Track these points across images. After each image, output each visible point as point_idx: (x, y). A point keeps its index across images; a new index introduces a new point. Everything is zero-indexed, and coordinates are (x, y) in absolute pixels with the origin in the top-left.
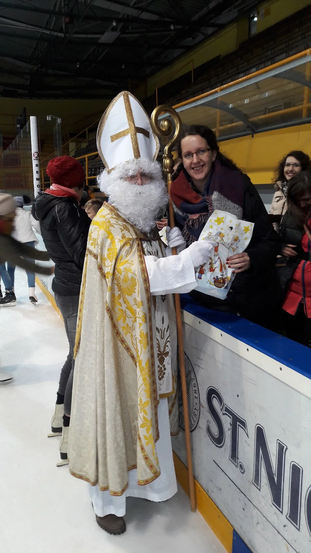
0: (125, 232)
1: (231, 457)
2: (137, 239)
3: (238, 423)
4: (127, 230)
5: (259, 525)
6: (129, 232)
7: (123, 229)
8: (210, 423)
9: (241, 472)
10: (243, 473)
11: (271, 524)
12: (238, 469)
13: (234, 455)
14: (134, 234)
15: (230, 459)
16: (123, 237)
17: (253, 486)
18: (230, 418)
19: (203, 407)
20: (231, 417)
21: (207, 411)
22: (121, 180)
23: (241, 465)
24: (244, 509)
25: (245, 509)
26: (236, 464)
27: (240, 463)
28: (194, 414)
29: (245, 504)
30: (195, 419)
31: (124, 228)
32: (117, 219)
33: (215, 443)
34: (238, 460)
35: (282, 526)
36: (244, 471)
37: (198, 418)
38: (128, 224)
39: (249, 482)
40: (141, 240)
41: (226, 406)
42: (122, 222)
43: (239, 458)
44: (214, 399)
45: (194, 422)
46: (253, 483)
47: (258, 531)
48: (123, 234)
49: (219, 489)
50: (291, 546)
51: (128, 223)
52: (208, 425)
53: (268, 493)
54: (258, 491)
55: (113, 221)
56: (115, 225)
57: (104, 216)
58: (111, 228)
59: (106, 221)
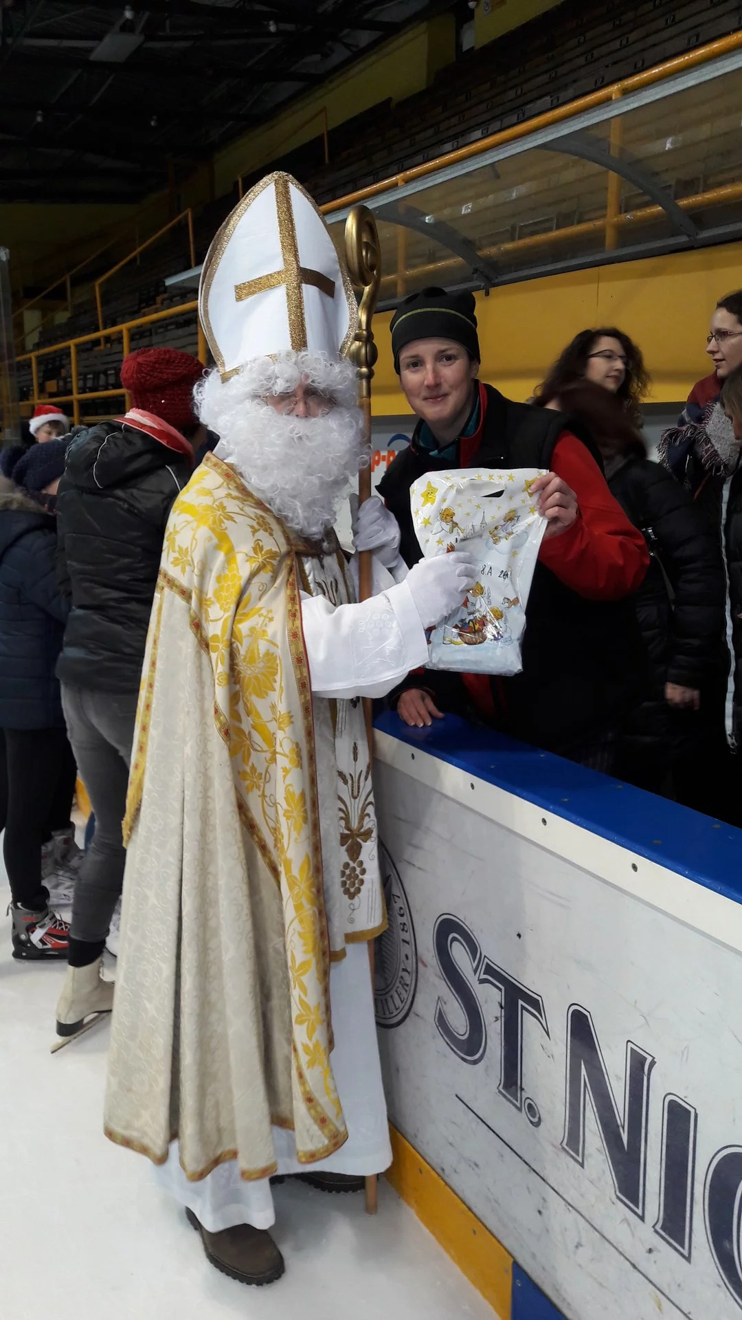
0: (262, 534)
1: (505, 1087)
2: (288, 554)
3: (521, 1002)
4: (266, 530)
5: (581, 1249)
6: (271, 535)
7: (257, 527)
8: (445, 1003)
9: (531, 1122)
10: (537, 1124)
11: (615, 1247)
12: (524, 1116)
13: (511, 1079)
14: (282, 541)
15: (500, 1092)
16: (258, 548)
17: (563, 1155)
18: (500, 990)
19: (426, 966)
20: (503, 988)
21: (436, 975)
22: (255, 402)
23: (530, 1107)
24: (540, 1212)
25: (543, 1211)
26: (518, 1105)
27: (528, 1101)
28: (400, 982)
29: (544, 1199)
30: (404, 995)
31: (258, 523)
32: (243, 501)
33: (458, 1052)
34: (523, 1093)
35: (642, 1251)
36: (540, 1118)
37: (412, 993)
38: (268, 513)
39: (554, 1146)
40: (299, 555)
41: (486, 960)
42: (255, 508)
43: (525, 1089)
44: (456, 944)
45: (402, 1002)
46: (563, 1148)
47: (580, 1266)
48: (258, 540)
49: (472, 1164)
50: (668, 1299)
51: (267, 510)
52: (440, 1009)
53: (604, 1172)
54: (579, 1167)
55: (232, 506)
56: (237, 518)
57: (209, 493)
58: (227, 523)
59: (213, 504)
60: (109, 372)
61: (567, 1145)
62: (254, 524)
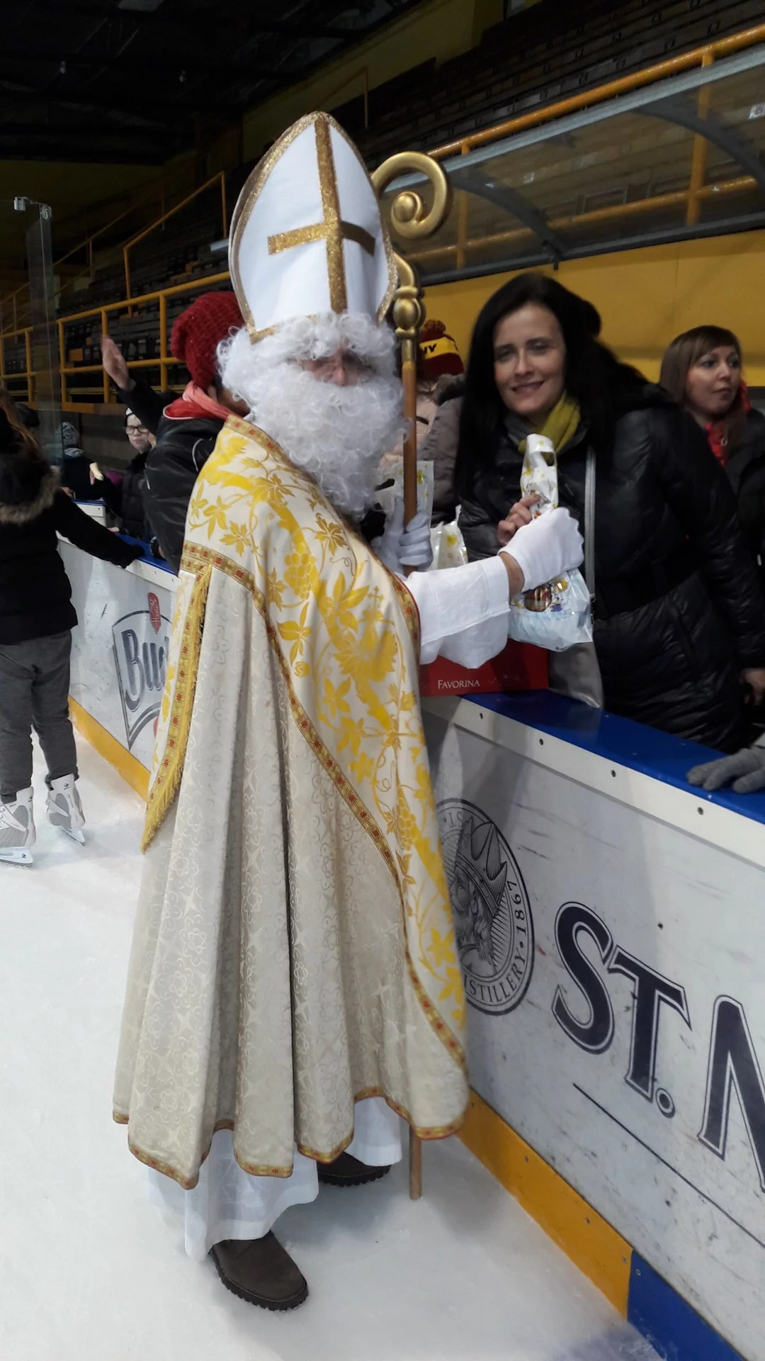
3: (657, 992)
4: (321, 504)
5: (715, 1241)
7: (312, 499)
8: (566, 993)
9: (664, 1113)
10: (670, 1115)
12: (657, 1107)
13: (642, 1071)
15: (627, 1082)
16: (322, 524)
17: (702, 1147)
18: (634, 979)
19: (543, 954)
20: (637, 977)
21: (556, 963)
22: (291, 366)
23: (663, 1098)
24: (668, 1203)
25: (671, 1202)
26: (649, 1094)
27: (660, 1091)
28: (512, 970)
29: (672, 1189)
30: (516, 982)
32: (293, 473)
33: (579, 1041)
34: (655, 1084)
36: (672, 1110)
37: (526, 980)
39: (691, 1137)
41: (617, 948)
42: (305, 481)
43: (658, 1079)
44: (582, 933)
46: (701, 1139)
47: (714, 1258)
48: (317, 513)
49: (589, 1154)
52: (559, 998)
53: (748, 1165)
54: (719, 1159)
55: (286, 479)
56: (293, 490)
57: (259, 464)
58: (286, 497)
59: (268, 476)
60: (140, 342)
61: (705, 1136)
62: (310, 497)
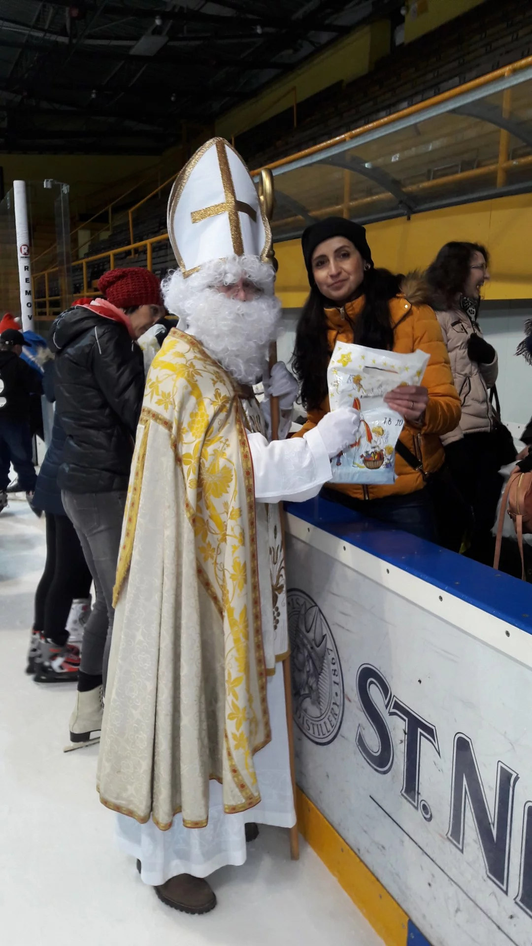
1: (406, 791)
2: (234, 398)
3: (419, 730)
4: (221, 382)
6: (225, 384)
7: (215, 380)
8: (364, 729)
9: (425, 818)
10: (430, 820)
11: (485, 913)
12: (420, 813)
13: (411, 786)
14: (230, 388)
15: (402, 795)
17: (448, 843)
19: (350, 701)
21: (357, 708)
22: (211, 291)
23: (425, 807)
26: (416, 804)
28: (331, 712)
30: (334, 722)
31: (216, 377)
32: (204, 361)
34: (419, 796)
35: (505, 917)
36: (431, 816)
37: (339, 720)
38: (221, 370)
39: (441, 836)
40: (240, 398)
41: (395, 698)
42: (212, 366)
43: (421, 793)
44: (372, 686)
45: (332, 727)
46: (448, 838)
48: (217, 389)
49: (380, 847)
51: (219, 367)
52: (360, 733)
53: (478, 857)
54: (459, 852)
55: (199, 365)
56: (203, 374)
57: (182, 355)
58: (197, 377)
59: (186, 363)
61: (451, 835)
62: (214, 377)
